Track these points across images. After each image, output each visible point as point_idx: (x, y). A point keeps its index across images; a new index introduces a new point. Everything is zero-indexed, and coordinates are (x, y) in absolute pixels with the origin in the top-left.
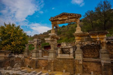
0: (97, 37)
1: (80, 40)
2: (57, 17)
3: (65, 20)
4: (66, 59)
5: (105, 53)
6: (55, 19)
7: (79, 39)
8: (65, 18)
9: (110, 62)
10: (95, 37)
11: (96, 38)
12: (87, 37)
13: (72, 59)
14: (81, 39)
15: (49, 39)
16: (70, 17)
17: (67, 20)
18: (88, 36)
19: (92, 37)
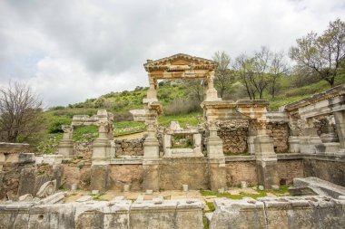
0: (251, 110)
1: (217, 117)
2: (165, 63)
3: (183, 70)
4: (186, 158)
5: (266, 143)
6: (158, 66)
7: (215, 114)
8: (183, 67)
9: (276, 159)
10: (247, 112)
11: (249, 114)
12: (231, 111)
13: (200, 158)
14: (220, 115)
15: (144, 112)
16: (194, 65)
17: (187, 72)
18: (234, 108)
19: (240, 110)
